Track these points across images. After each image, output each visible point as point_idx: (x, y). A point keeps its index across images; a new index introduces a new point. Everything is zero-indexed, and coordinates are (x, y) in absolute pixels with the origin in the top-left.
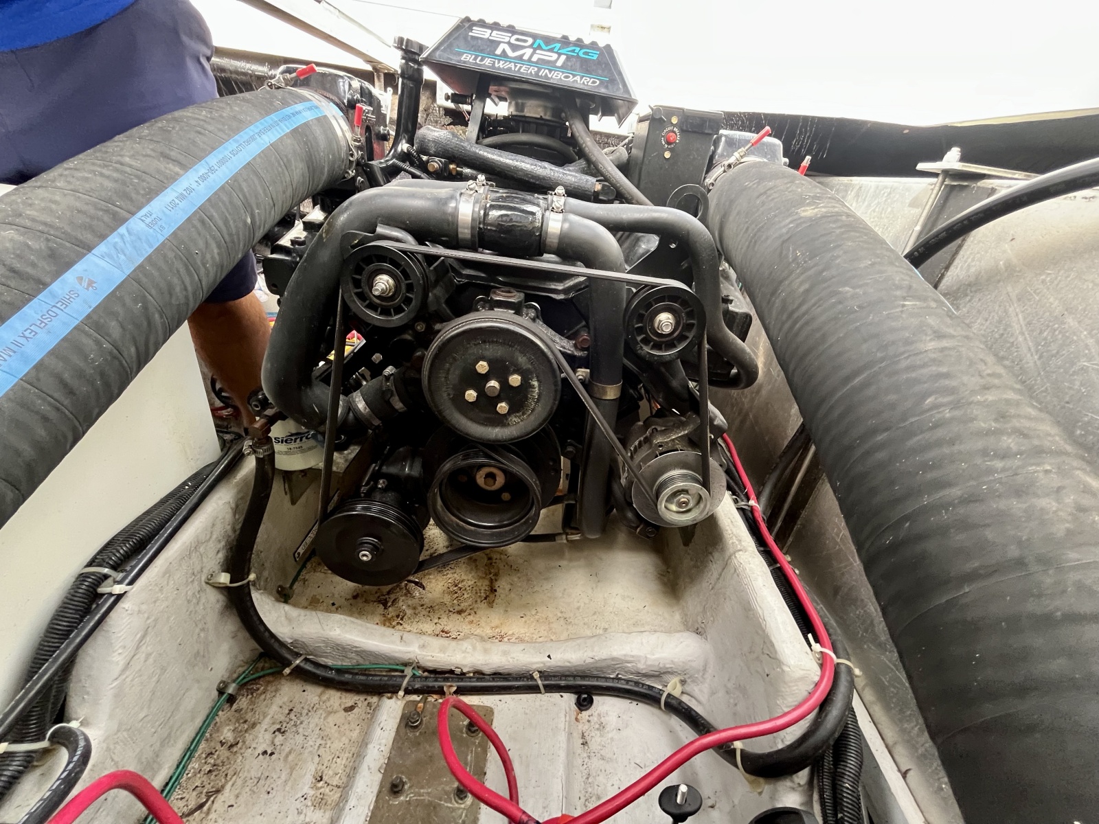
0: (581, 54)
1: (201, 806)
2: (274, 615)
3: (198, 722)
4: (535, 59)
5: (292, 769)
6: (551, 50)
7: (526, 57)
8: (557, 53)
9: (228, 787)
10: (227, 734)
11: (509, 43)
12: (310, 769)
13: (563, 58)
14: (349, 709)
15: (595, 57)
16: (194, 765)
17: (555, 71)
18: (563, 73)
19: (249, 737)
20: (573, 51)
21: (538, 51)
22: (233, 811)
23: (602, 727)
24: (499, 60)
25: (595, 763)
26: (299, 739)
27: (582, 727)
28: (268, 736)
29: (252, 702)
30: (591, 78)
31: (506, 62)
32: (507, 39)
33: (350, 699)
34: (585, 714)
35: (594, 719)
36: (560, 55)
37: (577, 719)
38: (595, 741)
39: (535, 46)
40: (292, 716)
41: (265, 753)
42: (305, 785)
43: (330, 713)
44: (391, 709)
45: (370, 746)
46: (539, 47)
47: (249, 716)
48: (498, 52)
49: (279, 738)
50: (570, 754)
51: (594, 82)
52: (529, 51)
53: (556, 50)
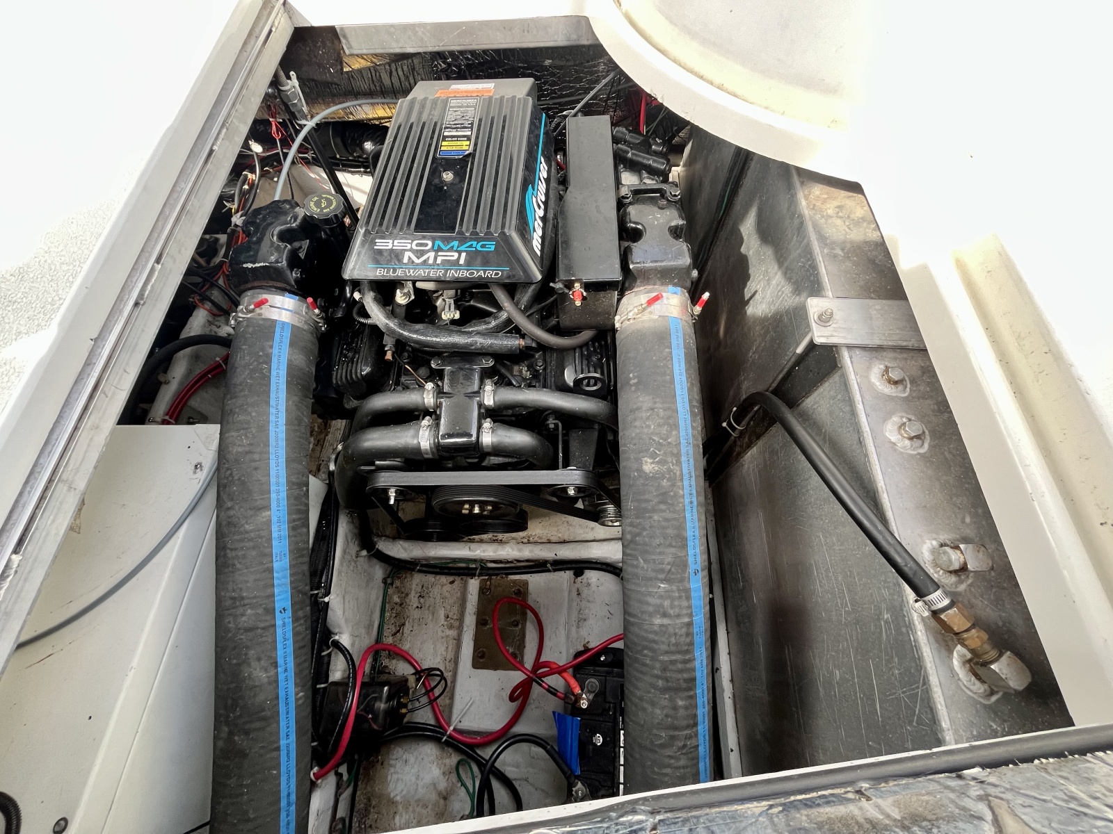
0: (479, 248)
1: (399, 631)
2: (396, 549)
3: (381, 599)
4: (439, 261)
5: (433, 614)
6: (451, 249)
7: (431, 261)
8: (456, 251)
9: (407, 622)
10: (396, 599)
11: (411, 250)
12: (442, 613)
13: (464, 255)
14: (452, 582)
15: (493, 248)
16: (387, 614)
17: (460, 270)
18: (468, 270)
19: (407, 600)
20: (471, 246)
21: (440, 253)
22: (413, 633)
23: (589, 585)
24: (409, 269)
25: (584, 604)
26: (432, 599)
27: (576, 586)
28: (416, 599)
29: (402, 583)
30: (493, 270)
31: (415, 269)
32: (409, 246)
33: (451, 578)
34: (579, 579)
35: (585, 581)
36: (460, 253)
37: (574, 582)
38: (585, 592)
39: (436, 248)
40: (424, 588)
41: (418, 607)
42: (442, 620)
43: (442, 586)
44: (474, 584)
45: (468, 603)
46: (440, 249)
47: (403, 590)
48: (405, 260)
49: (422, 600)
50: (570, 601)
51: (497, 274)
52: (432, 254)
53: (455, 249)
